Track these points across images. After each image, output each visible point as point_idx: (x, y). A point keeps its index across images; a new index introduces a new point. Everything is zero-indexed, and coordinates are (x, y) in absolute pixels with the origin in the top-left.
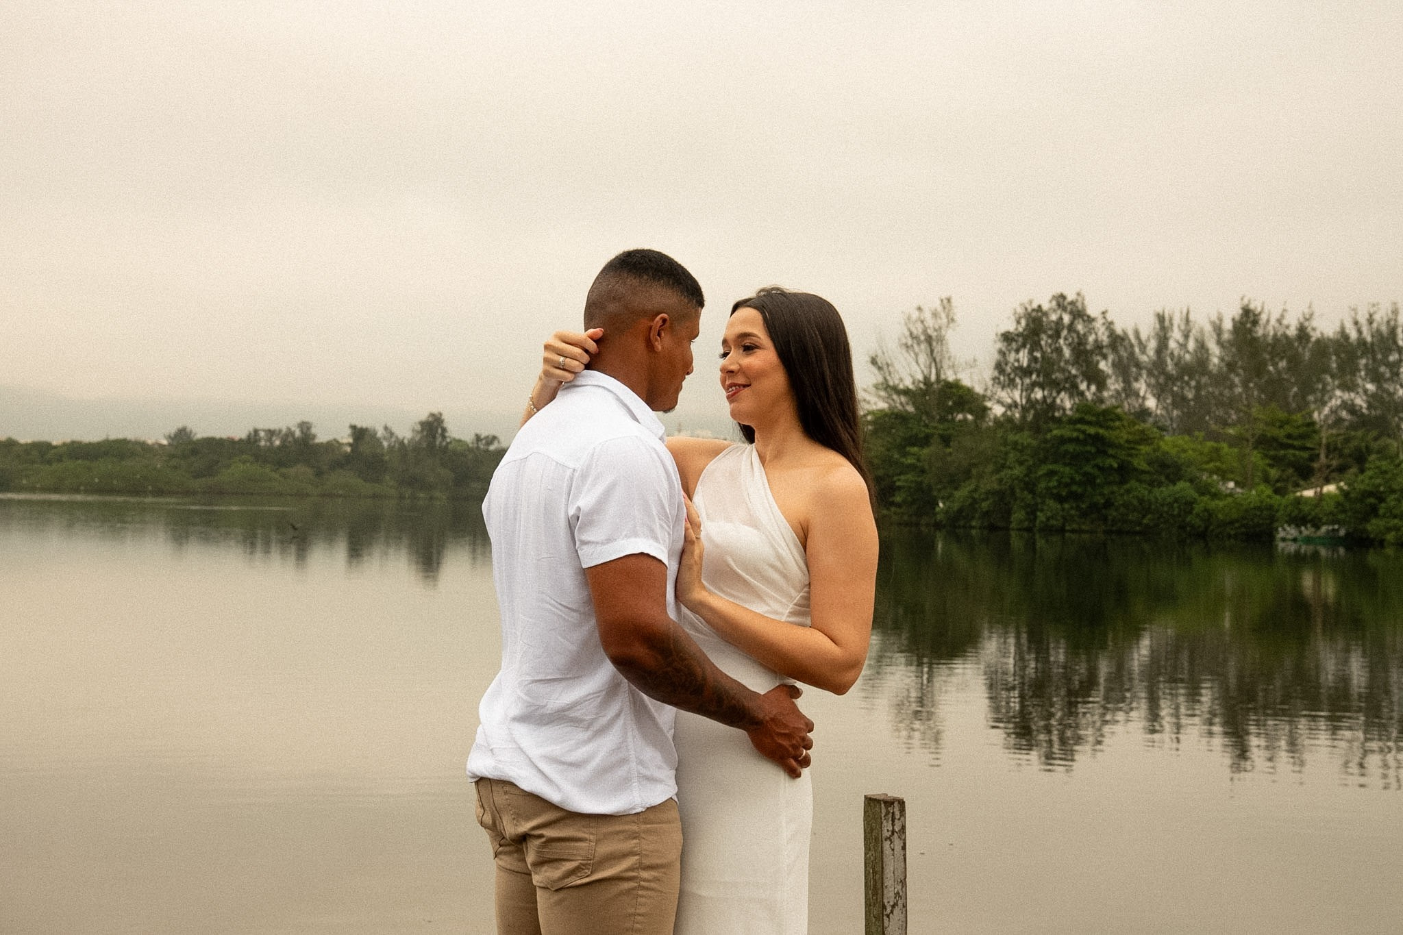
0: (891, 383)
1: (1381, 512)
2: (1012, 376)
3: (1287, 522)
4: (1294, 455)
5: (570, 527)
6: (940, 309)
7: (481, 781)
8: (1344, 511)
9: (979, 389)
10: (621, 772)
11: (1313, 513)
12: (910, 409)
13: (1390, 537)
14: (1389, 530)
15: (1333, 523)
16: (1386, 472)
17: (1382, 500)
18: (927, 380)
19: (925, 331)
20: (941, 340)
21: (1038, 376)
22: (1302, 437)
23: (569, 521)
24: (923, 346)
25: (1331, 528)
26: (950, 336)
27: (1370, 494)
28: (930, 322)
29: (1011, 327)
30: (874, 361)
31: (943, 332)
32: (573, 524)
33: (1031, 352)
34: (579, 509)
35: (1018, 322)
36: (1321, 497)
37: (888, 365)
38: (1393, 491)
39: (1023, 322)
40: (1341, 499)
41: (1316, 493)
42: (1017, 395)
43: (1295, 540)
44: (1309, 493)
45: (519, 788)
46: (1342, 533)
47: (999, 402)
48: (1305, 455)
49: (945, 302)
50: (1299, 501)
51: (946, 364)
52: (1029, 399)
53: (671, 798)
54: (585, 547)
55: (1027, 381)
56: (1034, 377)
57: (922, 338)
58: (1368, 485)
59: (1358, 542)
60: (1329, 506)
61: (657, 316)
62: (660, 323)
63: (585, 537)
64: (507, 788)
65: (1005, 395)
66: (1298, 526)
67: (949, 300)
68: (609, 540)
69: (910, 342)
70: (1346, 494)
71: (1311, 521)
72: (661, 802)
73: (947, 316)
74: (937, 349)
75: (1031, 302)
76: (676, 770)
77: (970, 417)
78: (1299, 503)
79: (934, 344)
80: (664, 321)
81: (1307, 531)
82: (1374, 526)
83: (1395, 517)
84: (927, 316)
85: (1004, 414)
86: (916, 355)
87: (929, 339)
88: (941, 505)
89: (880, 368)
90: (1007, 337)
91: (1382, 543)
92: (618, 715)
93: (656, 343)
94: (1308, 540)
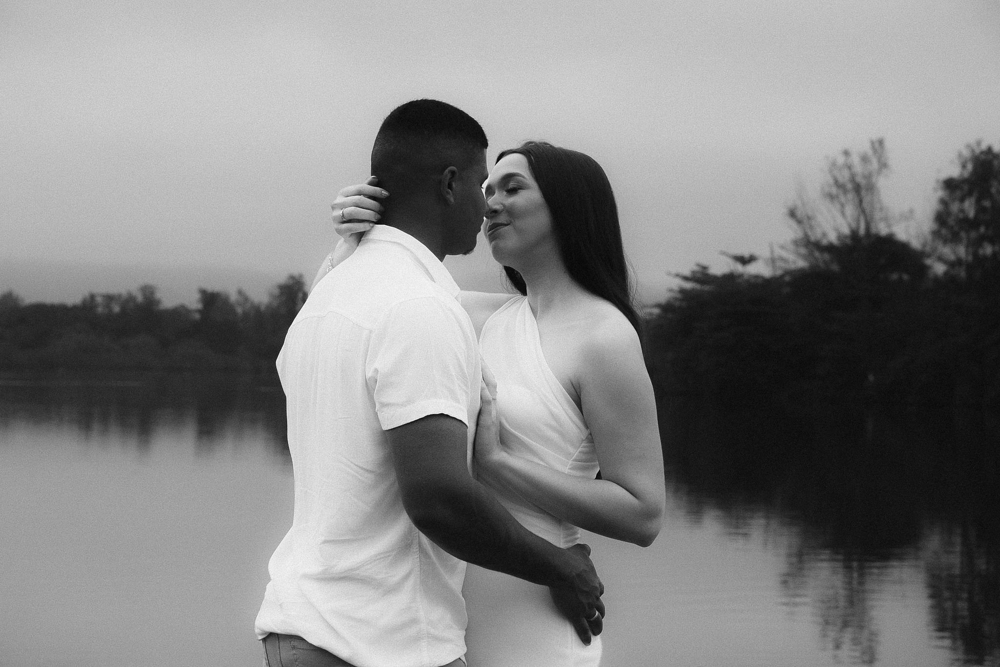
0: (813, 239)
2: (956, 229)
5: (368, 389)
6: (870, 152)
7: (271, 637)
9: (916, 244)
10: (412, 631)
12: (835, 267)
18: (854, 234)
19: (853, 179)
20: (871, 188)
21: (987, 228)
23: (366, 381)
24: (851, 196)
26: (883, 184)
28: (858, 168)
29: (955, 172)
30: (792, 214)
31: (874, 180)
32: (370, 386)
33: (978, 201)
34: (376, 371)
35: (964, 166)
37: (809, 218)
39: (970, 167)
42: (962, 251)
45: (308, 642)
47: (941, 259)
49: (877, 145)
51: (878, 215)
52: (975, 255)
53: (460, 658)
54: (385, 409)
55: (973, 234)
56: (982, 229)
57: (849, 186)
61: (445, 170)
62: (449, 176)
63: (385, 400)
64: (296, 643)
65: (947, 251)
67: (881, 142)
68: (410, 401)
69: (834, 190)
72: (449, 662)
73: (879, 161)
74: (866, 200)
75: (979, 143)
76: (466, 630)
77: (905, 277)
79: (863, 193)
80: (453, 173)
84: (856, 160)
85: (946, 273)
86: (843, 206)
87: (857, 188)
88: (871, 378)
89: (799, 222)
90: (950, 184)
92: (407, 577)
93: (448, 196)
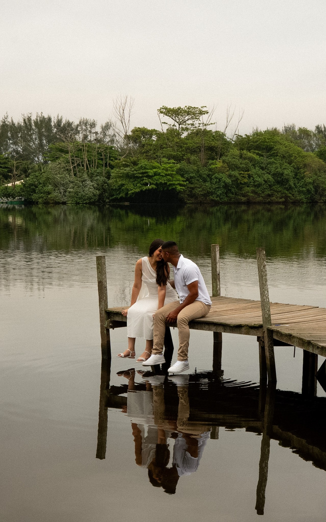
1: (37, 191)
3: (3, 196)
4: (2, 170)
8: (23, 192)
11: (12, 192)
13: (40, 200)
14: (40, 198)
15: (19, 196)
16: (37, 176)
17: (36, 187)
22: (5, 163)
25: (19, 198)
27: (32, 185)
36: (14, 186)
38: (40, 184)
40: (22, 187)
41: (12, 184)
43: (6, 203)
44: (10, 185)
46: (23, 199)
48: (6, 170)
50: (7, 188)
58: (31, 181)
59: (29, 203)
60: (18, 190)
66: (7, 198)
70: (24, 185)
71: (12, 195)
78: (7, 189)
81: (10, 199)
82: (34, 197)
83: (41, 193)
91: (37, 203)
94: (11, 203)
